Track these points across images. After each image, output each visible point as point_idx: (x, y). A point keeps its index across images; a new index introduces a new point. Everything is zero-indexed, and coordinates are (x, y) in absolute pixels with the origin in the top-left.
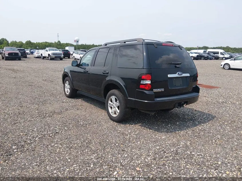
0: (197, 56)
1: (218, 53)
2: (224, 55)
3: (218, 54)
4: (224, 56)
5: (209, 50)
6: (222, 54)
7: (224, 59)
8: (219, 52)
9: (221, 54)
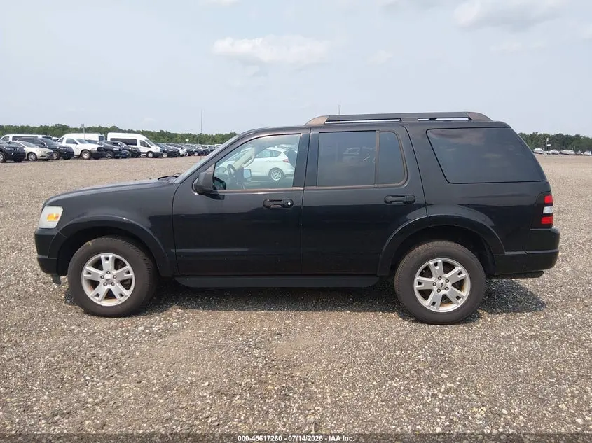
0: (99, 149)
1: (134, 142)
2: (148, 146)
3: (136, 144)
4: (150, 150)
5: (111, 136)
6: (143, 144)
7: (150, 155)
8: (136, 140)
9: (141, 145)
